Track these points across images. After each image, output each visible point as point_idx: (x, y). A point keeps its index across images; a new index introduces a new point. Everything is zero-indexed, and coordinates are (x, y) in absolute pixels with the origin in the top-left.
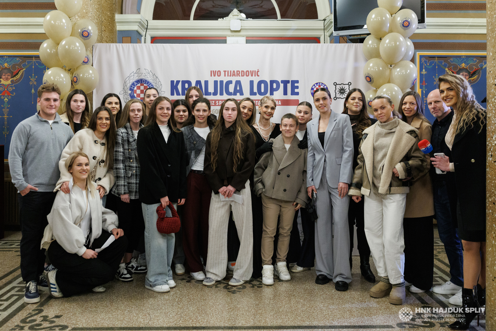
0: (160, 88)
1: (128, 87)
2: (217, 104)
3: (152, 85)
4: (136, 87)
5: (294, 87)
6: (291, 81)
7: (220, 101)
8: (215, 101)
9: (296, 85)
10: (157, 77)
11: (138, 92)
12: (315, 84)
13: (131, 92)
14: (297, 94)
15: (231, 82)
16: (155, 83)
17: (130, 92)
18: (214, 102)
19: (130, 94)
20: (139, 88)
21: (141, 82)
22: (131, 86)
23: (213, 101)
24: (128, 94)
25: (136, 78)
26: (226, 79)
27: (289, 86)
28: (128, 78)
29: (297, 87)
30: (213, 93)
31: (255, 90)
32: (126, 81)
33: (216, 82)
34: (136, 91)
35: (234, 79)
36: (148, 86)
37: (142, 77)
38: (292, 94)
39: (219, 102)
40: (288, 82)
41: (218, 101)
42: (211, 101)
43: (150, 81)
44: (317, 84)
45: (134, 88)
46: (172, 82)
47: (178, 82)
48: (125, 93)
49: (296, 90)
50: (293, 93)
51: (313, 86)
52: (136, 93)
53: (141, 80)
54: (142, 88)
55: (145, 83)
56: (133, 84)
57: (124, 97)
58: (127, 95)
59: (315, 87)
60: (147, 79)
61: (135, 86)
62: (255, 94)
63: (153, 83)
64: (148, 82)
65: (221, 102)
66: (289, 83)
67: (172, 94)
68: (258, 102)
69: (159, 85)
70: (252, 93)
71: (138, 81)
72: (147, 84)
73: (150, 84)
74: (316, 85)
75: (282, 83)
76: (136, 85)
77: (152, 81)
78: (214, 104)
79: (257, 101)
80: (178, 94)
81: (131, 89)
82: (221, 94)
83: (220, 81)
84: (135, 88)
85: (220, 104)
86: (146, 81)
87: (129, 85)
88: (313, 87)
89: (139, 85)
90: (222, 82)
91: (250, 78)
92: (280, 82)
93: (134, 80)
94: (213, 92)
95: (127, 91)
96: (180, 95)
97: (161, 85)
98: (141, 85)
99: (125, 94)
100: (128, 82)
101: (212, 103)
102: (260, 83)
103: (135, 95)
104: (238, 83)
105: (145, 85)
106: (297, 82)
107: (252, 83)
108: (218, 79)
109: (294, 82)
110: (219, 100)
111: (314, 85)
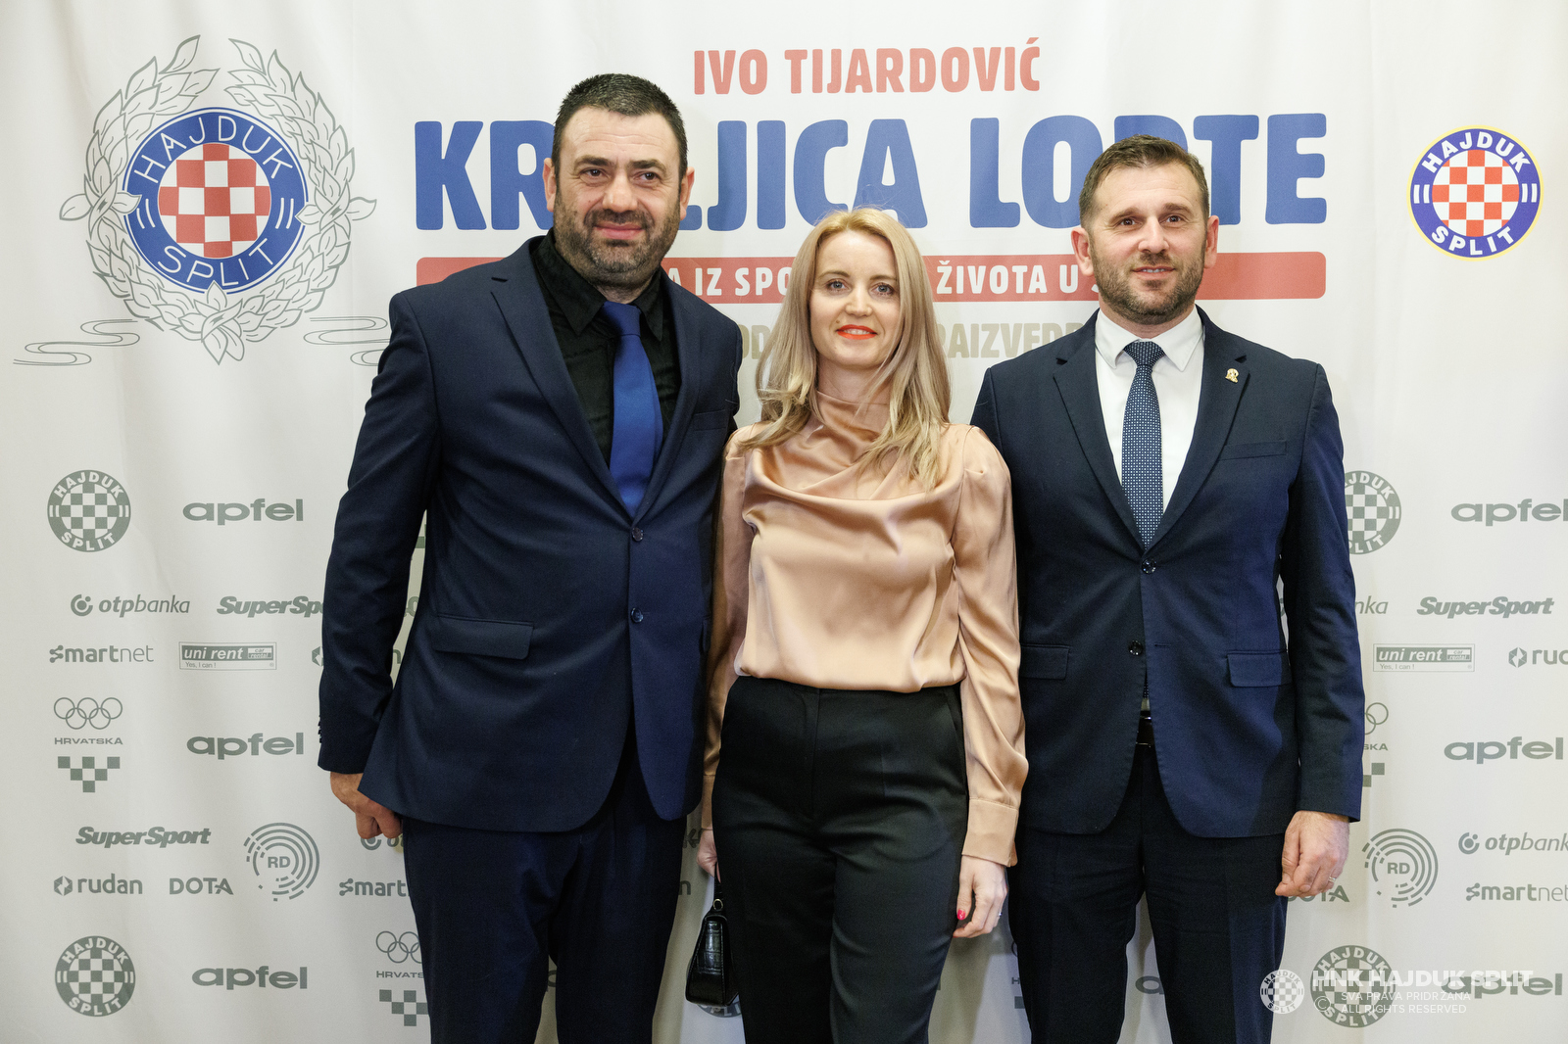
0: (340, 178)
1: (114, 166)
2: (739, 292)
3: (284, 156)
4: (174, 165)
5: (1288, 167)
6: (1273, 120)
7: (760, 271)
8: (729, 265)
9: (1305, 146)
10: (318, 99)
11: (191, 201)
12: (1446, 145)
13: (141, 205)
14: (1314, 211)
15: (833, 133)
16: (307, 137)
17: (131, 202)
18: (716, 273)
19: (132, 216)
20: (193, 175)
21: (212, 136)
22: (140, 164)
23: (710, 271)
24: (120, 220)
25: (177, 106)
26: (798, 114)
27: (1254, 156)
28: (117, 104)
29: (1315, 166)
30: (711, 210)
31: (1010, 188)
32: (100, 127)
33: (730, 135)
34: (173, 193)
35: (860, 111)
36: (259, 158)
37: (216, 99)
38: (1273, 217)
39: (751, 278)
40: (1247, 126)
41: (745, 271)
42: (699, 272)
43: (272, 123)
44: (1456, 139)
45: (158, 173)
46: (426, 133)
47: (466, 133)
48: (96, 214)
49: (1306, 188)
50: (1286, 207)
51: (1426, 158)
52: (173, 209)
53: (210, 118)
54: (216, 174)
55: (237, 143)
56: (153, 147)
57: (95, 242)
58: (111, 225)
59: (1446, 162)
60: (250, 110)
61: (168, 164)
62: (1006, 216)
63: (292, 142)
64: (259, 135)
65: (768, 272)
66: (1253, 134)
67: (428, 218)
68: (1027, 277)
69: (334, 151)
70: (988, 210)
71: (186, 129)
72: (252, 145)
73: (274, 145)
74: (1448, 148)
75: (1199, 135)
76: (176, 152)
77: (286, 128)
78: (719, 292)
79: (1024, 269)
80: (469, 218)
81: (135, 186)
82: (771, 218)
83: (764, 127)
84: (170, 179)
85: (759, 292)
86: (243, 124)
87: (122, 156)
88: (1429, 166)
89: (196, 153)
90: (771, 132)
91: (976, 102)
92: (1188, 130)
93: (159, 121)
94: (715, 202)
95: (108, 198)
96: (483, 226)
97: (349, 152)
98: (209, 155)
99: (101, 219)
100: (116, 131)
101: (707, 279)
102: (1041, 139)
103: (169, 224)
104: (889, 137)
105: (235, 153)
106: (1316, 125)
107: (985, 134)
108: (750, 111)
109: (1288, 129)
110: (752, 263)
111: (1437, 150)
